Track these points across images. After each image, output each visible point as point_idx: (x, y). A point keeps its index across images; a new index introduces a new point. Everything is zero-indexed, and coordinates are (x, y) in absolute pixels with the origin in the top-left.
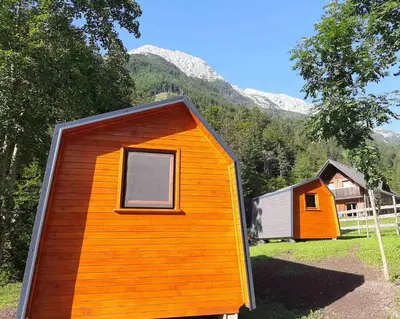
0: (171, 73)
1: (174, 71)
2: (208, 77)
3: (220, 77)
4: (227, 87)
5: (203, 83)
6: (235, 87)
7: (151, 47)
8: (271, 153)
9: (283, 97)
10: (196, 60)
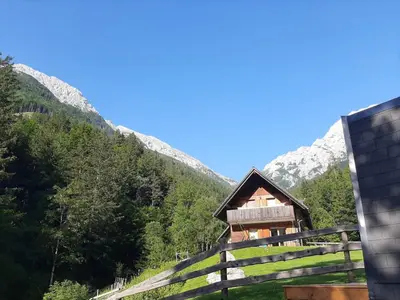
0: (43, 95)
1: (46, 94)
2: (83, 107)
3: (94, 110)
4: (100, 120)
5: (76, 111)
6: (108, 122)
7: (25, 67)
8: (147, 179)
9: (152, 138)
10: (72, 89)
